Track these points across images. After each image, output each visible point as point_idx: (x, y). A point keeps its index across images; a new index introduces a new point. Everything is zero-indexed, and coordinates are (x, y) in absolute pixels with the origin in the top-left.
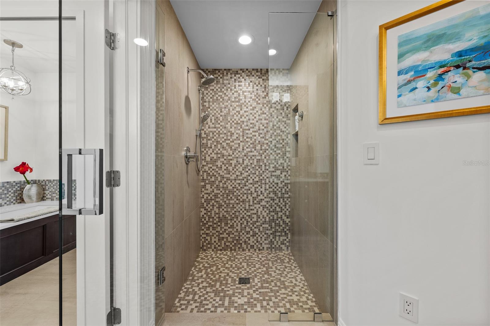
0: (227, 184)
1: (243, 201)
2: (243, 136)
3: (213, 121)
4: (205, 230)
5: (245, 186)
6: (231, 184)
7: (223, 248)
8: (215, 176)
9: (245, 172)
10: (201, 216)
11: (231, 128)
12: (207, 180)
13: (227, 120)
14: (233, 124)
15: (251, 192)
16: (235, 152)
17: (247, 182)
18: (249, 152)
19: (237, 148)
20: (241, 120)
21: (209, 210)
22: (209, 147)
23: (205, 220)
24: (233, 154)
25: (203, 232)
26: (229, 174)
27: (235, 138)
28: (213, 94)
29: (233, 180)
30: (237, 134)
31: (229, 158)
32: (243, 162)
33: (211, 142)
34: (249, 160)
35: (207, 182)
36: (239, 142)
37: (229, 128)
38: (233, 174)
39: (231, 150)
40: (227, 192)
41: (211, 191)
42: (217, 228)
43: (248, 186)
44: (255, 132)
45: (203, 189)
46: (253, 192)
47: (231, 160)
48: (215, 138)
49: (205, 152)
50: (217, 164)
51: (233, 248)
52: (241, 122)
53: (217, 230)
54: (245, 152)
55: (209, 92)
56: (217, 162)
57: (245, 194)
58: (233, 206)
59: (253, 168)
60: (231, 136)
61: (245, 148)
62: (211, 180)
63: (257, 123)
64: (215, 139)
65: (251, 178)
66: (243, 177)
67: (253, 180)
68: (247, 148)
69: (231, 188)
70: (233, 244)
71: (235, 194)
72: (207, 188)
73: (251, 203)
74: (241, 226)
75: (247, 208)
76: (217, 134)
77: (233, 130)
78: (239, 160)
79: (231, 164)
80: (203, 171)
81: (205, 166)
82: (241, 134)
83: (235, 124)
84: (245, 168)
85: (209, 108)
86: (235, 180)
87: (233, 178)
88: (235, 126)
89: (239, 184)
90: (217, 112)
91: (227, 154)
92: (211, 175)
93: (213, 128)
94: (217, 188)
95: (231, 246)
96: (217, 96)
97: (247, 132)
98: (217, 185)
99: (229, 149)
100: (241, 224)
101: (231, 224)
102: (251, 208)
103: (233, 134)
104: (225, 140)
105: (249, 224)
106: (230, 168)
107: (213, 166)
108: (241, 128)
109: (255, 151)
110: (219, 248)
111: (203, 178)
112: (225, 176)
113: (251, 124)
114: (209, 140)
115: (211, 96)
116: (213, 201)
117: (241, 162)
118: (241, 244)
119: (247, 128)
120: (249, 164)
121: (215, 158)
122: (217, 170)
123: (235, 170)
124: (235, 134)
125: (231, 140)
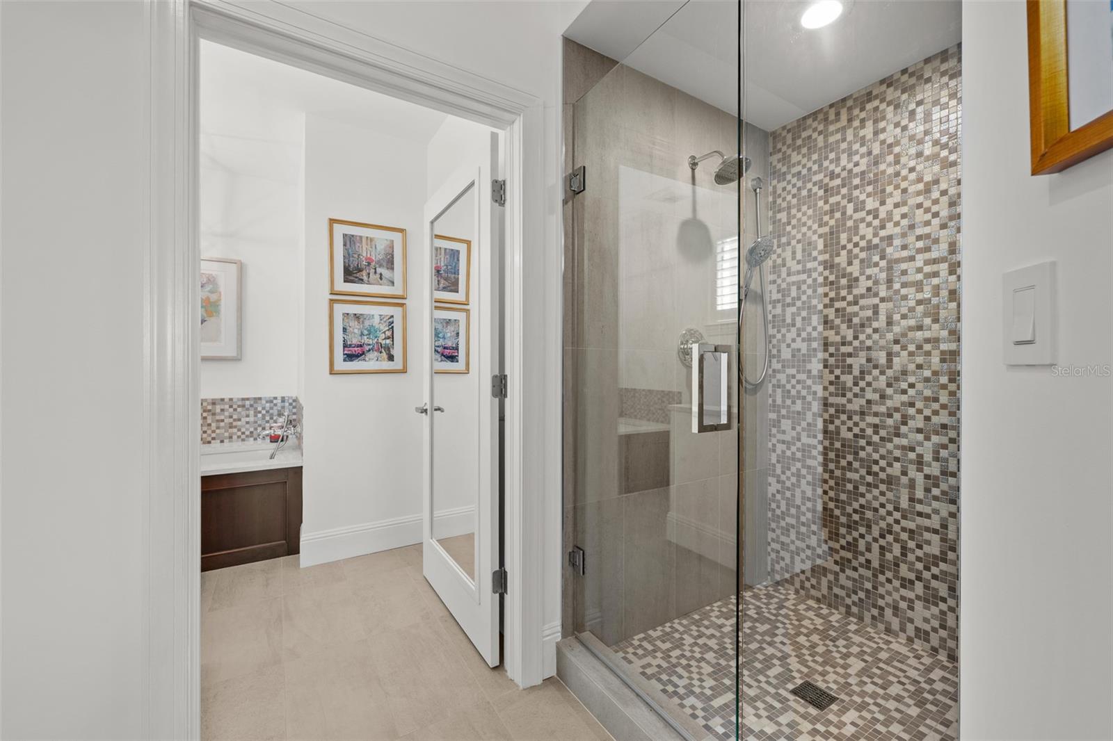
0: (837, 422)
1: (890, 481)
2: (889, 281)
3: (799, 256)
4: (778, 532)
5: (898, 435)
6: (850, 424)
7: (824, 596)
8: (804, 398)
9: (896, 392)
10: (770, 495)
11: (850, 263)
12: (784, 407)
13: (838, 243)
14: (856, 250)
15: (920, 456)
16: (863, 332)
17: (905, 423)
18: (911, 329)
19: (869, 319)
20: (883, 233)
21: (788, 484)
22: (788, 325)
23: (778, 507)
24: (856, 338)
25: (774, 535)
26: (844, 395)
27: (863, 291)
28: (799, 184)
29: (855, 412)
30: (867, 280)
31: (844, 349)
32: (890, 361)
33: (794, 309)
34: (911, 354)
35: (784, 412)
36: (876, 301)
37: (844, 264)
38: (856, 395)
39: (849, 327)
40: (838, 445)
41: (793, 438)
42: (809, 537)
43: (905, 436)
44: (935, 261)
45: (774, 431)
46: (928, 457)
47: (850, 355)
48: (804, 298)
49: (779, 336)
50: (808, 367)
51: (855, 609)
52: (882, 239)
53: (808, 542)
54: (897, 329)
55: (789, 182)
56: (810, 362)
57: (897, 459)
58: (856, 488)
59: (927, 380)
60: (850, 287)
61: (897, 317)
62: (792, 409)
63: (944, 233)
64: (804, 303)
65: (920, 411)
66: (888, 409)
67: (927, 419)
68: (904, 317)
69: (850, 435)
70: (855, 598)
71: (862, 454)
72: (783, 428)
73: (920, 494)
74: (882, 554)
75: (904, 504)
76: (809, 287)
77: (855, 269)
78: (874, 354)
79: (850, 366)
80: (774, 386)
81: (779, 371)
82: (883, 276)
83: (862, 250)
84: (897, 379)
85: (789, 223)
86: (862, 413)
87: (857, 404)
88: (863, 255)
89: (876, 426)
90: (810, 228)
91: (838, 339)
92: (793, 396)
93: (799, 273)
94: (809, 430)
95: (849, 601)
96: (809, 185)
97: (904, 266)
98: (809, 424)
99: (844, 326)
100: (882, 548)
101: (849, 538)
102: (919, 507)
103: (857, 279)
104: (832, 300)
105: (911, 557)
106: (848, 379)
107: (798, 372)
108: (882, 258)
109: (936, 326)
110: (813, 592)
111: (774, 401)
112: (832, 400)
113: (919, 238)
114: (789, 305)
115: (794, 191)
116: (799, 465)
117: (883, 360)
118: (882, 609)
119: (905, 254)
120: (912, 367)
121: (804, 351)
122: (809, 382)
123: (862, 384)
124: (862, 278)
125: (850, 298)
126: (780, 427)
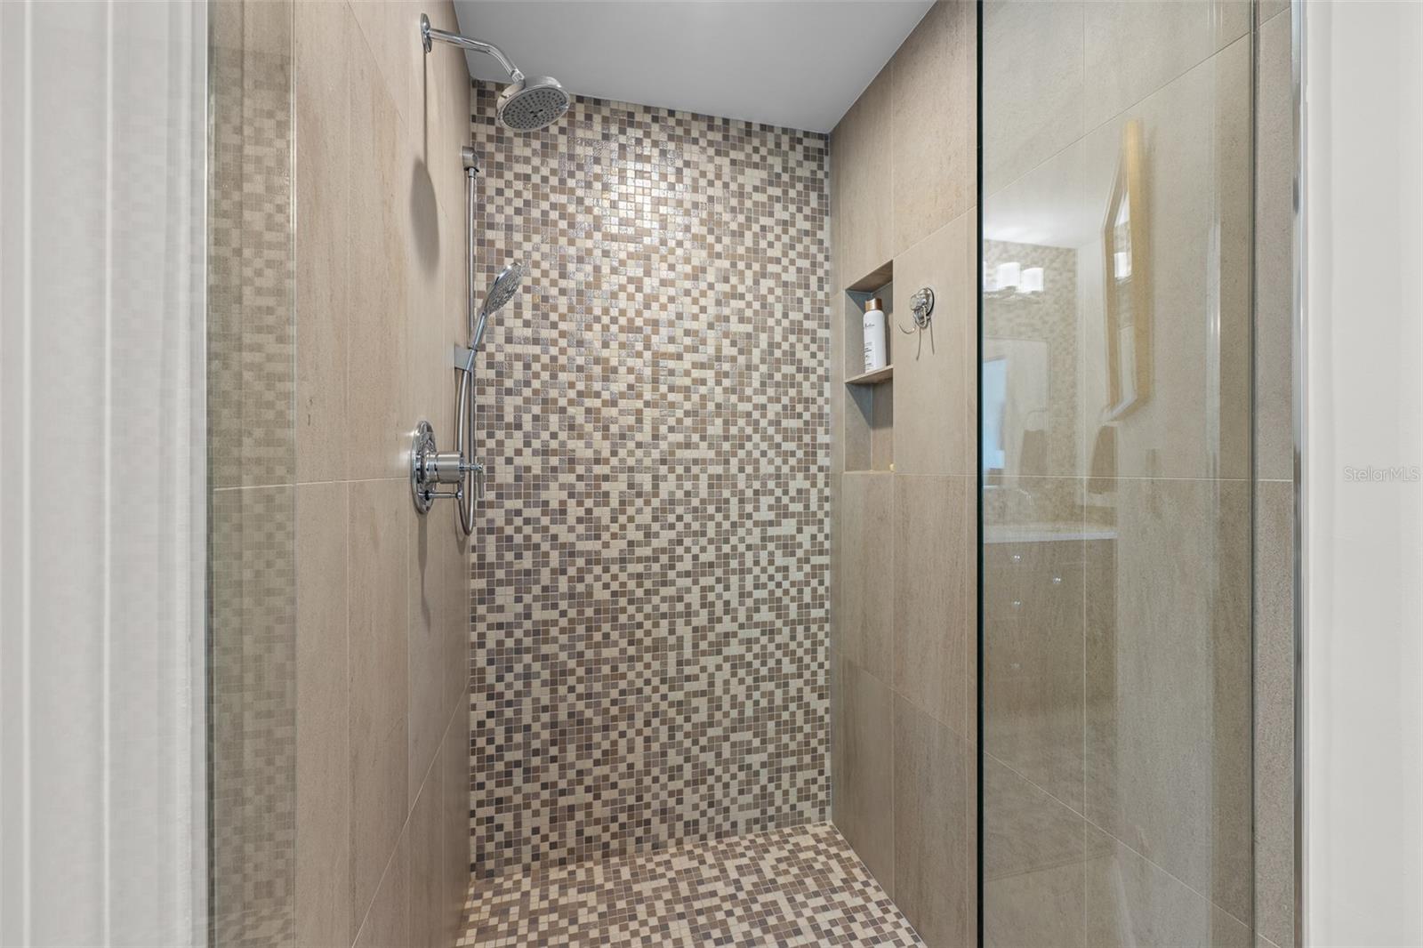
0: (589, 578)
1: (658, 647)
2: (655, 381)
3: (527, 314)
4: (490, 785)
5: (664, 584)
6: (606, 578)
7: (571, 851)
8: (537, 547)
9: (662, 528)
10: (474, 727)
11: (606, 345)
12: (500, 566)
13: (589, 310)
14: (614, 328)
15: (688, 606)
16: (624, 446)
17: (672, 567)
18: (679, 445)
19: (630, 428)
20: (647, 314)
21: (509, 695)
22: (508, 426)
23: (490, 741)
24: (614, 453)
25: (482, 795)
26: (598, 537)
27: (623, 388)
28: (528, 195)
29: (613, 561)
30: (628, 373)
31: (599, 470)
32: (655, 486)
33: (519, 401)
34: (679, 478)
35: (500, 574)
36: (639, 404)
37: (598, 344)
38: (614, 536)
39: (605, 437)
40: (589, 612)
41: (517, 616)
42: (546, 770)
43: (673, 583)
44: (702, 366)
45: (482, 609)
46: (696, 606)
47: (606, 478)
48: (536, 384)
49: (491, 444)
50: (544, 495)
51: (615, 844)
52: (646, 322)
53: (544, 778)
54: (664, 445)
55: (509, 184)
56: (547, 488)
57: (664, 616)
58: (615, 668)
59: (695, 510)
60: (605, 379)
61: (663, 429)
62: (516, 567)
63: (711, 334)
64: (536, 392)
65: (688, 550)
66: (654, 550)
67: (695, 558)
68: (671, 430)
69: (606, 595)
70: (614, 827)
71: (623, 619)
72: (499, 601)
73: (688, 653)
74: (647, 748)
75: (672, 671)
76: (544, 367)
77: (613, 355)
78: (638, 478)
79: (606, 494)
80: (480, 531)
81: (491, 505)
82: (648, 372)
83: (622, 330)
84: (664, 510)
85: (509, 254)
86: (623, 560)
87: (613, 552)
88: (623, 337)
89: (639, 576)
90: (545, 274)
91: (589, 454)
92: (518, 546)
93: (526, 341)
94: (545, 598)
95: (606, 837)
96: (545, 205)
97: (671, 364)
98: (545, 589)
99: (598, 435)
100: (647, 740)
101: (606, 745)
102: (688, 670)
103: (615, 370)
104: (580, 394)
105: (679, 736)
106: (603, 514)
107: (526, 505)
108: (647, 347)
109: (704, 445)
110: (554, 855)
111: (482, 557)
112: (581, 546)
113: (687, 333)
114: (509, 392)
115: (519, 203)
116: (527, 658)
117: (648, 487)
118: (648, 822)
119: (672, 349)
120: (680, 495)
121: (537, 470)
122: (545, 521)
123: (622, 519)
124: (623, 370)
125: (606, 395)
126: (493, 600)
